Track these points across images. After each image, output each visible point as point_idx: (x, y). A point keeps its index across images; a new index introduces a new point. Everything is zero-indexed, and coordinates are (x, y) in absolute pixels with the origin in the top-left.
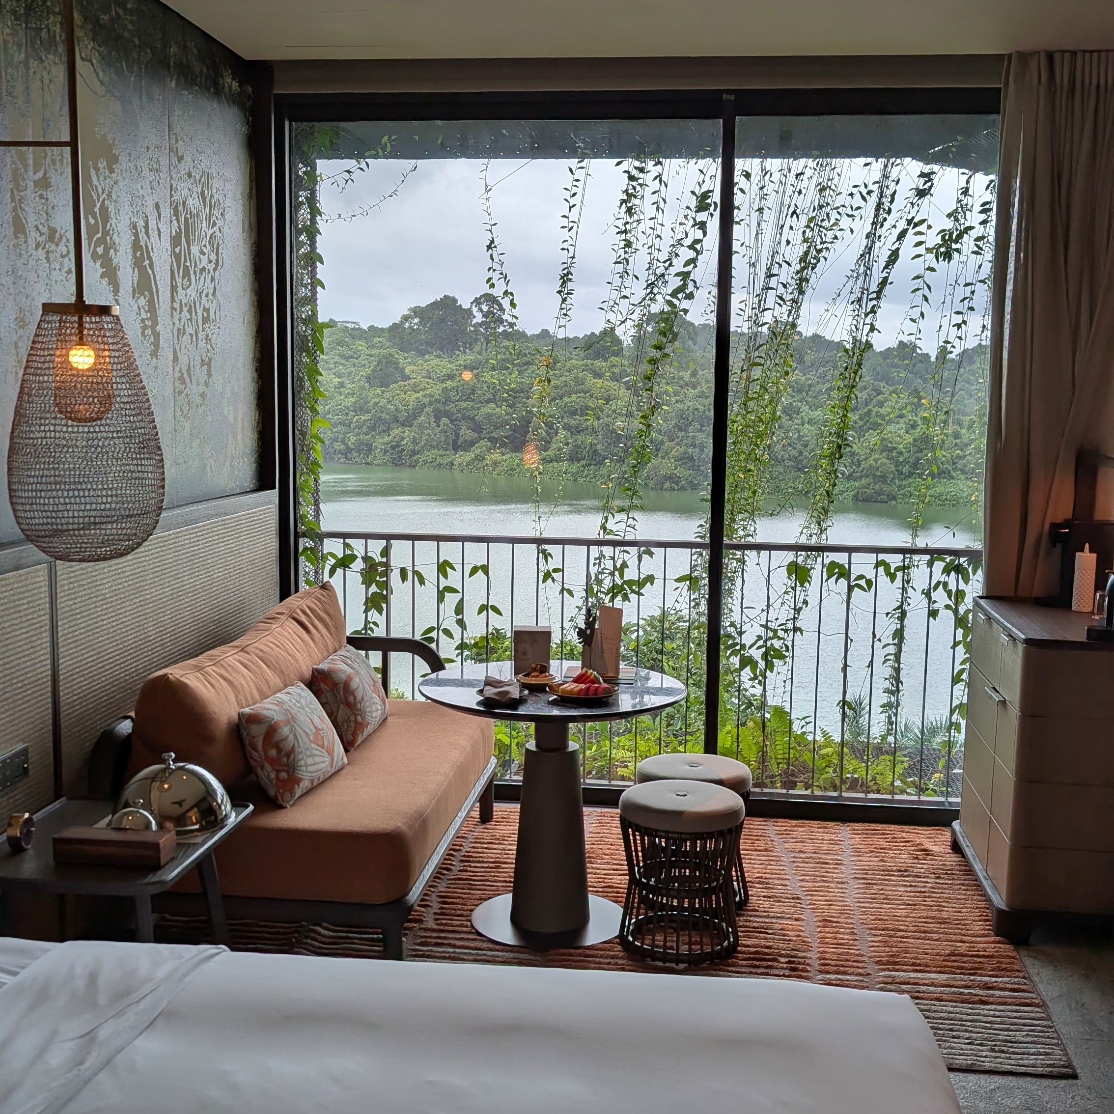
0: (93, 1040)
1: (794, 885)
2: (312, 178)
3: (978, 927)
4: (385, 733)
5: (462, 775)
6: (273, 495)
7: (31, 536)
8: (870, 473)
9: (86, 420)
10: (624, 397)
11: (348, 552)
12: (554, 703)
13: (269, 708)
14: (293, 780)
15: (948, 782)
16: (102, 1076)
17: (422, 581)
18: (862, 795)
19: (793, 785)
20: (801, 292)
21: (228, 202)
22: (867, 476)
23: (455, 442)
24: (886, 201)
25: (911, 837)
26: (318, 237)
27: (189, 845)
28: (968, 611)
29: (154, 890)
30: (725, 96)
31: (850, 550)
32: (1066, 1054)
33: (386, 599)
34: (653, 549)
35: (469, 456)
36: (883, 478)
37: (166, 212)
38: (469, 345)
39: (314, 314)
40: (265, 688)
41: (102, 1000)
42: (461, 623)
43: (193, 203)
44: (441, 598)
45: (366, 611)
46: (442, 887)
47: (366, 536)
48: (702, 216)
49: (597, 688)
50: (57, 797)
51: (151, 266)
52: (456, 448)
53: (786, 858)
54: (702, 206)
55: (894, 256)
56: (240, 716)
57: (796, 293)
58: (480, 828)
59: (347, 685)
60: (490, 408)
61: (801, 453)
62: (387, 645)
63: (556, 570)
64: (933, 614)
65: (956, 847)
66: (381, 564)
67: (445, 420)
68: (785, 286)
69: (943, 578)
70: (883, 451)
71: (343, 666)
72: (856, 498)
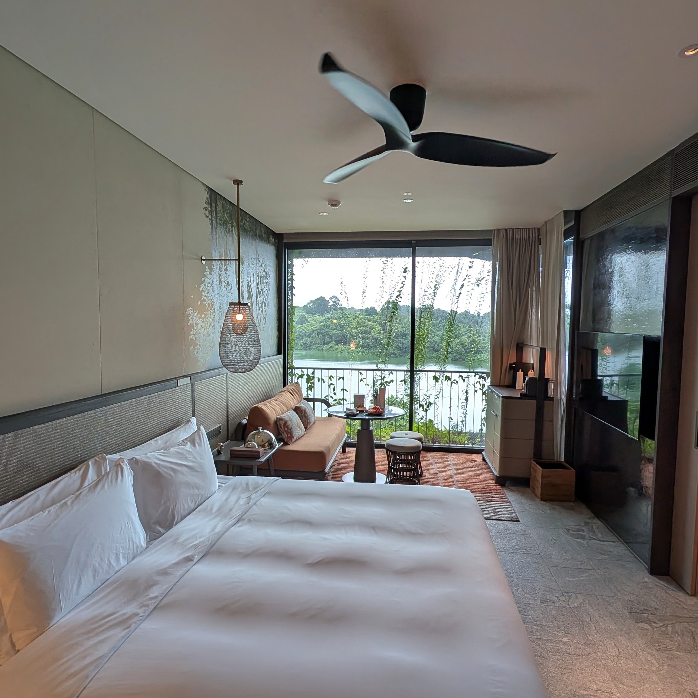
0: (250, 498)
1: (436, 470)
2: (292, 266)
3: (490, 481)
4: (315, 425)
5: (339, 437)
6: (282, 356)
7: (225, 366)
8: (456, 352)
9: (240, 334)
10: (378, 328)
11: (302, 373)
12: (366, 415)
13: (284, 416)
14: (292, 437)
15: (481, 441)
16: (254, 507)
17: (324, 382)
18: (456, 445)
19: (435, 443)
20: (435, 296)
21: (271, 273)
22: (455, 353)
23: (324, 342)
24: (460, 269)
25: (470, 457)
26: (294, 281)
27: (266, 452)
28: (486, 390)
29: (259, 464)
30: (413, 242)
31: (451, 372)
32: (516, 515)
33: (313, 387)
34: (393, 372)
35: (328, 347)
36: (461, 354)
37: (256, 276)
38: (328, 312)
39: (292, 304)
40: (283, 411)
41: (251, 489)
42: (335, 394)
43: (262, 273)
44: (329, 386)
45: (307, 391)
46: (333, 470)
47: (308, 368)
48: (405, 274)
49: (379, 411)
50: (227, 440)
51: (252, 291)
52: (324, 344)
53: (433, 463)
54: (405, 272)
55: (463, 285)
56: (277, 418)
57: (433, 296)
58: (342, 454)
59: (305, 411)
60: (335, 331)
61: (434, 345)
62: (314, 400)
63: (364, 378)
64: (476, 391)
65: (484, 460)
66: (312, 377)
67: (320, 335)
68: (430, 294)
69: (479, 380)
70: (460, 345)
71: (304, 406)
72: (452, 360)
